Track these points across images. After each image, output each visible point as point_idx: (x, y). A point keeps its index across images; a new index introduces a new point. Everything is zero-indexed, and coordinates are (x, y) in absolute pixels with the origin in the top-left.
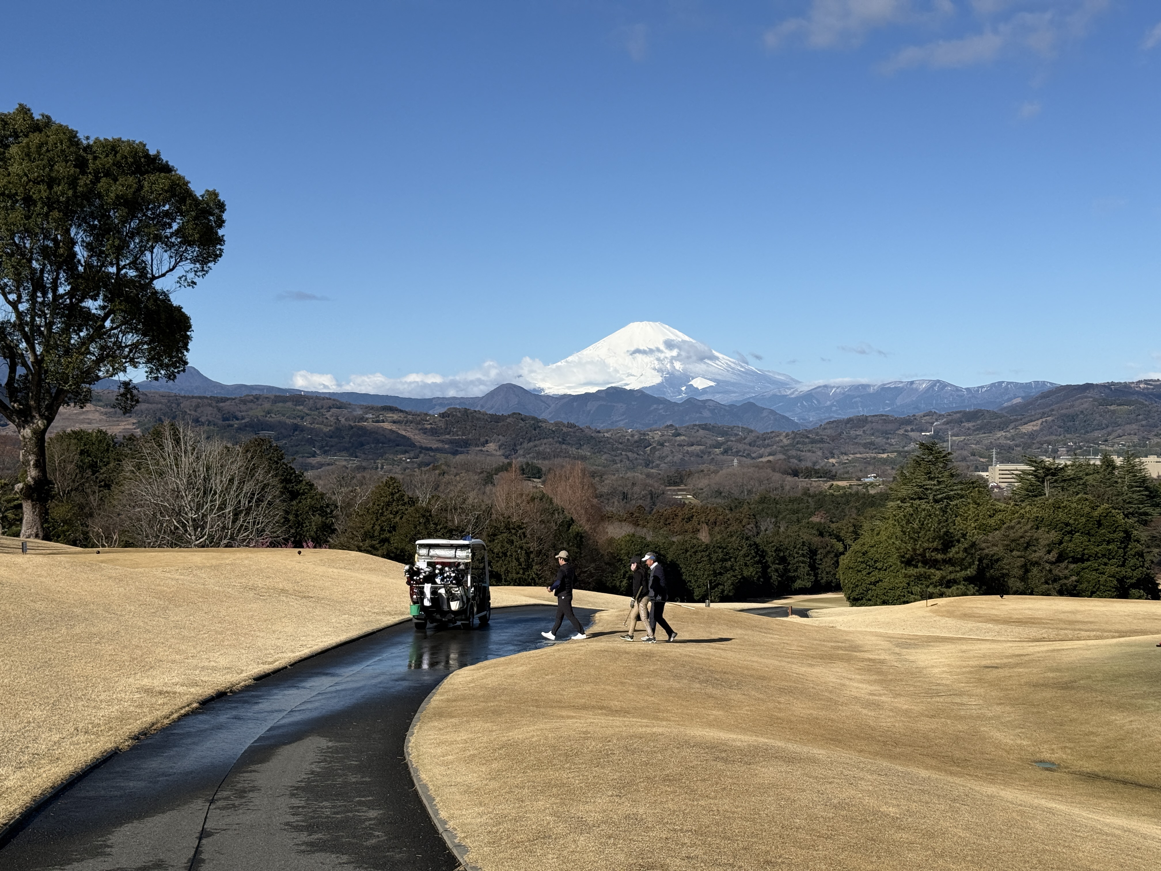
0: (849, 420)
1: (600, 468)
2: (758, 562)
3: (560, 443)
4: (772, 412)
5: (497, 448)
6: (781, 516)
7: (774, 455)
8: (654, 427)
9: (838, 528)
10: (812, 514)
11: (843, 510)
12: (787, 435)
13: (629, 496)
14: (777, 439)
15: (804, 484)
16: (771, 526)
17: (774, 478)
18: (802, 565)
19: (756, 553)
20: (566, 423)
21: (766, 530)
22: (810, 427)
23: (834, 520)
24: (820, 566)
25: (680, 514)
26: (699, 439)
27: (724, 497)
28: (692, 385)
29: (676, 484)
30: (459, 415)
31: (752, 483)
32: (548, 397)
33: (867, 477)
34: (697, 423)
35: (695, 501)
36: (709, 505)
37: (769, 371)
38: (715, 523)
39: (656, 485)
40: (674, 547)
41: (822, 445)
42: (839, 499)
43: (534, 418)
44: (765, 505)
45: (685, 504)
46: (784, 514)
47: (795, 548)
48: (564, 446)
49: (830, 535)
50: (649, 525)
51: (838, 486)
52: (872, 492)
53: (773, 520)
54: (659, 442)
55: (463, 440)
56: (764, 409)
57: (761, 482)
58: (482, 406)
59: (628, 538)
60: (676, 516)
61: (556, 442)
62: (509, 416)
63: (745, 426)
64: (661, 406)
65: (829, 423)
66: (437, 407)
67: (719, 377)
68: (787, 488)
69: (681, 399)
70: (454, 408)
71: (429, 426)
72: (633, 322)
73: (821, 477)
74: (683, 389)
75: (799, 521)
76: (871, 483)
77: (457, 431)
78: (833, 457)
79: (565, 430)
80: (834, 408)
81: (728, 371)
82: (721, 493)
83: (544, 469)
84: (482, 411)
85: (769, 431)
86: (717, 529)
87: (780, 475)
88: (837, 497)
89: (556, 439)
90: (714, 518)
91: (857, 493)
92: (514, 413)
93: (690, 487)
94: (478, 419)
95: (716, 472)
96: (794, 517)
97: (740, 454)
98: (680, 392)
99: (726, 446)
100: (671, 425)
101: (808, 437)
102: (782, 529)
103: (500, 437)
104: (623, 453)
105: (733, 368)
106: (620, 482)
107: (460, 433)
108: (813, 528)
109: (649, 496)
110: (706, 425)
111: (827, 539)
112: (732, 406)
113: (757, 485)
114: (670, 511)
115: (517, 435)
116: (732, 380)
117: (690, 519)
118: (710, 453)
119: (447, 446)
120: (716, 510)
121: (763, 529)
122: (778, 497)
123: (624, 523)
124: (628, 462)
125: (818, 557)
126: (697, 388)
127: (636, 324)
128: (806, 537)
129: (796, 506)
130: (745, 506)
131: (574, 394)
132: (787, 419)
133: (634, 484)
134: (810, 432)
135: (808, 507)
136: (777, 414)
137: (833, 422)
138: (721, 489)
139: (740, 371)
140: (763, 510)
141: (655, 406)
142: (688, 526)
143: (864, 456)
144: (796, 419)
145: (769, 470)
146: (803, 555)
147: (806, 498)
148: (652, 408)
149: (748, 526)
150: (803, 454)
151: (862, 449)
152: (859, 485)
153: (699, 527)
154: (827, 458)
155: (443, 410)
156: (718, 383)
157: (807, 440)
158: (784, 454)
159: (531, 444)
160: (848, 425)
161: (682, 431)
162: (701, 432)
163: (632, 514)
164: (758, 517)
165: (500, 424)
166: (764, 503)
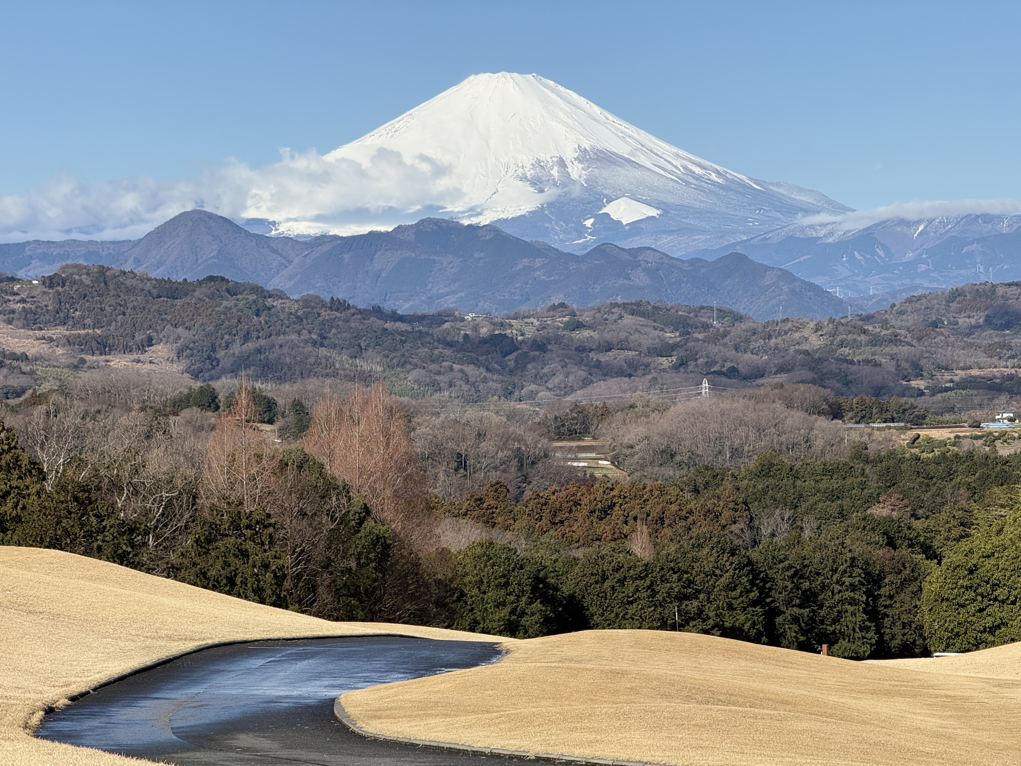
0: (956, 294)
1: (406, 399)
2: (754, 603)
3: (314, 343)
4: (786, 275)
5: (173, 355)
6: (804, 505)
7: (789, 371)
8: (523, 308)
9: (927, 530)
10: (874, 499)
11: (940, 493)
12: (818, 328)
13: (471, 462)
14: (797, 335)
15: (855, 436)
16: (785, 526)
17: (789, 422)
18: (850, 608)
19: (752, 583)
20: (328, 300)
21: (773, 535)
22: (869, 308)
23: (920, 512)
24: (889, 612)
25: (585, 501)
26: (623, 335)
27: (680, 465)
28: (607, 215)
29: (573, 434)
30: (87, 281)
31: (741, 432)
32: (286, 240)
33: (994, 420)
34: (620, 300)
35: (615, 473)
36: (649, 483)
37: (778, 185)
38: (662, 520)
39: (529, 438)
40: (577, 569)
41: (895, 350)
42: (933, 466)
43: (256, 289)
44: (771, 480)
45: (593, 478)
46: (812, 500)
47: (835, 571)
48: (323, 351)
49: (911, 546)
50: (517, 525)
51: (929, 440)
52: (1004, 451)
53: (788, 514)
54: (535, 342)
55: (94, 338)
56: (767, 268)
57: (760, 430)
58: (137, 261)
59: (479, 550)
60: (577, 504)
61: (306, 342)
62: (200, 283)
63: (725, 307)
64: (539, 262)
65: (909, 301)
66: (35, 263)
67: (669, 199)
68: (819, 443)
69: (584, 246)
70: (76, 266)
71: (19, 307)
72: (477, 73)
73: (893, 420)
74: (589, 223)
75: (843, 515)
76: (1003, 434)
77: (83, 317)
78: (919, 375)
79: (325, 314)
80: (923, 268)
81: (688, 183)
82: (672, 456)
83: (280, 402)
84: (139, 271)
85: (780, 317)
86: (668, 532)
87: (805, 415)
88: (927, 462)
89: (305, 335)
90: (658, 508)
91: (970, 455)
92: (211, 279)
93: (605, 441)
94: (130, 290)
95: (662, 409)
96: (833, 509)
97: (716, 368)
98: (581, 231)
99: (682, 353)
100: (562, 305)
101: (865, 332)
102: (807, 533)
103: (180, 330)
104: (456, 367)
105: (698, 178)
106: (449, 432)
107: (88, 321)
108: (873, 529)
109: (515, 462)
110: (639, 304)
111: (904, 551)
112: (695, 262)
113: (752, 436)
114: (563, 494)
115: (218, 326)
116: (697, 205)
117: (606, 512)
118: (647, 366)
119: (60, 351)
120: (662, 490)
121: (765, 531)
122: (798, 464)
123: (462, 521)
124: (465, 387)
125: (884, 591)
126: (619, 222)
127: (484, 77)
128: (858, 548)
129: (835, 484)
130: (728, 484)
131: (344, 235)
132: (818, 290)
133: (480, 435)
134: (868, 319)
135: (863, 486)
136: (795, 279)
137: (919, 298)
138: (674, 447)
139: (714, 183)
140: (765, 492)
141: (525, 261)
142: (603, 528)
143: (986, 372)
144: (838, 292)
145: (779, 406)
146: (853, 588)
147: (859, 466)
148: (520, 267)
149: (733, 527)
150: (854, 368)
151: (983, 359)
152: (977, 438)
153: (626, 529)
154: (906, 378)
155: (49, 270)
156: (665, 212)
157: (863, 338)
158: (812, 369)
159: (251, 345)
160: (954, 305)
161: (586, 318)
162: (628, 320)
163: (480, 500)
164: (754, 507)
165: (179, 302)
166: (767, 475)
